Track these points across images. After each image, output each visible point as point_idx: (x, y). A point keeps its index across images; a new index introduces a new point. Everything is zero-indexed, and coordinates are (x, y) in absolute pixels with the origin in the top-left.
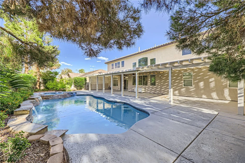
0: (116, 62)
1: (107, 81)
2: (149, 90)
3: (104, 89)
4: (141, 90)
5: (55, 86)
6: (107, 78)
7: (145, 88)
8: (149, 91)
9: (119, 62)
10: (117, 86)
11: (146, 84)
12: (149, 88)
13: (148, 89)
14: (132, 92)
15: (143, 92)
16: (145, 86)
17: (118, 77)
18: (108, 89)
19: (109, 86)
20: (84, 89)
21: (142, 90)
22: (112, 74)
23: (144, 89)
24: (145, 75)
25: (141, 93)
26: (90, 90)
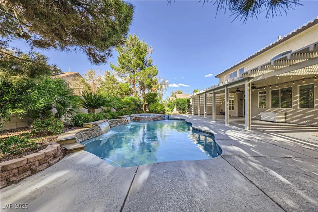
0: (232, 71)
1: (219, 102)
2: (297, 118)
3: (205, 114)
4: (274, 118)
5: (154, 108)
6: (219, 99)
7: (286, 114)
8: (297, 120)
9: (236, 70)
10: (233, 109)
11: (289, 106)
12: (294, 113)
13: (293, 116)
14: (256, 120)
15: (277, 120)
16: (284, 109)
17: (233, 96)
18: (219, 114)
19: (222, 110)
20: (188, 113)
21: (277, 117)
22: (214, 90)
23: (284, 116)
24: (285, 86)
25: (275, 122)
26: (193, 114)
